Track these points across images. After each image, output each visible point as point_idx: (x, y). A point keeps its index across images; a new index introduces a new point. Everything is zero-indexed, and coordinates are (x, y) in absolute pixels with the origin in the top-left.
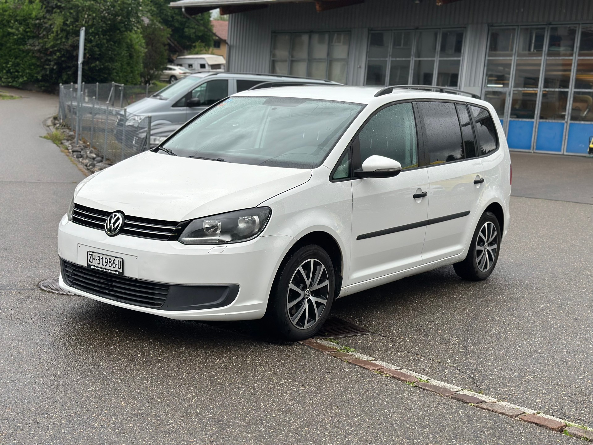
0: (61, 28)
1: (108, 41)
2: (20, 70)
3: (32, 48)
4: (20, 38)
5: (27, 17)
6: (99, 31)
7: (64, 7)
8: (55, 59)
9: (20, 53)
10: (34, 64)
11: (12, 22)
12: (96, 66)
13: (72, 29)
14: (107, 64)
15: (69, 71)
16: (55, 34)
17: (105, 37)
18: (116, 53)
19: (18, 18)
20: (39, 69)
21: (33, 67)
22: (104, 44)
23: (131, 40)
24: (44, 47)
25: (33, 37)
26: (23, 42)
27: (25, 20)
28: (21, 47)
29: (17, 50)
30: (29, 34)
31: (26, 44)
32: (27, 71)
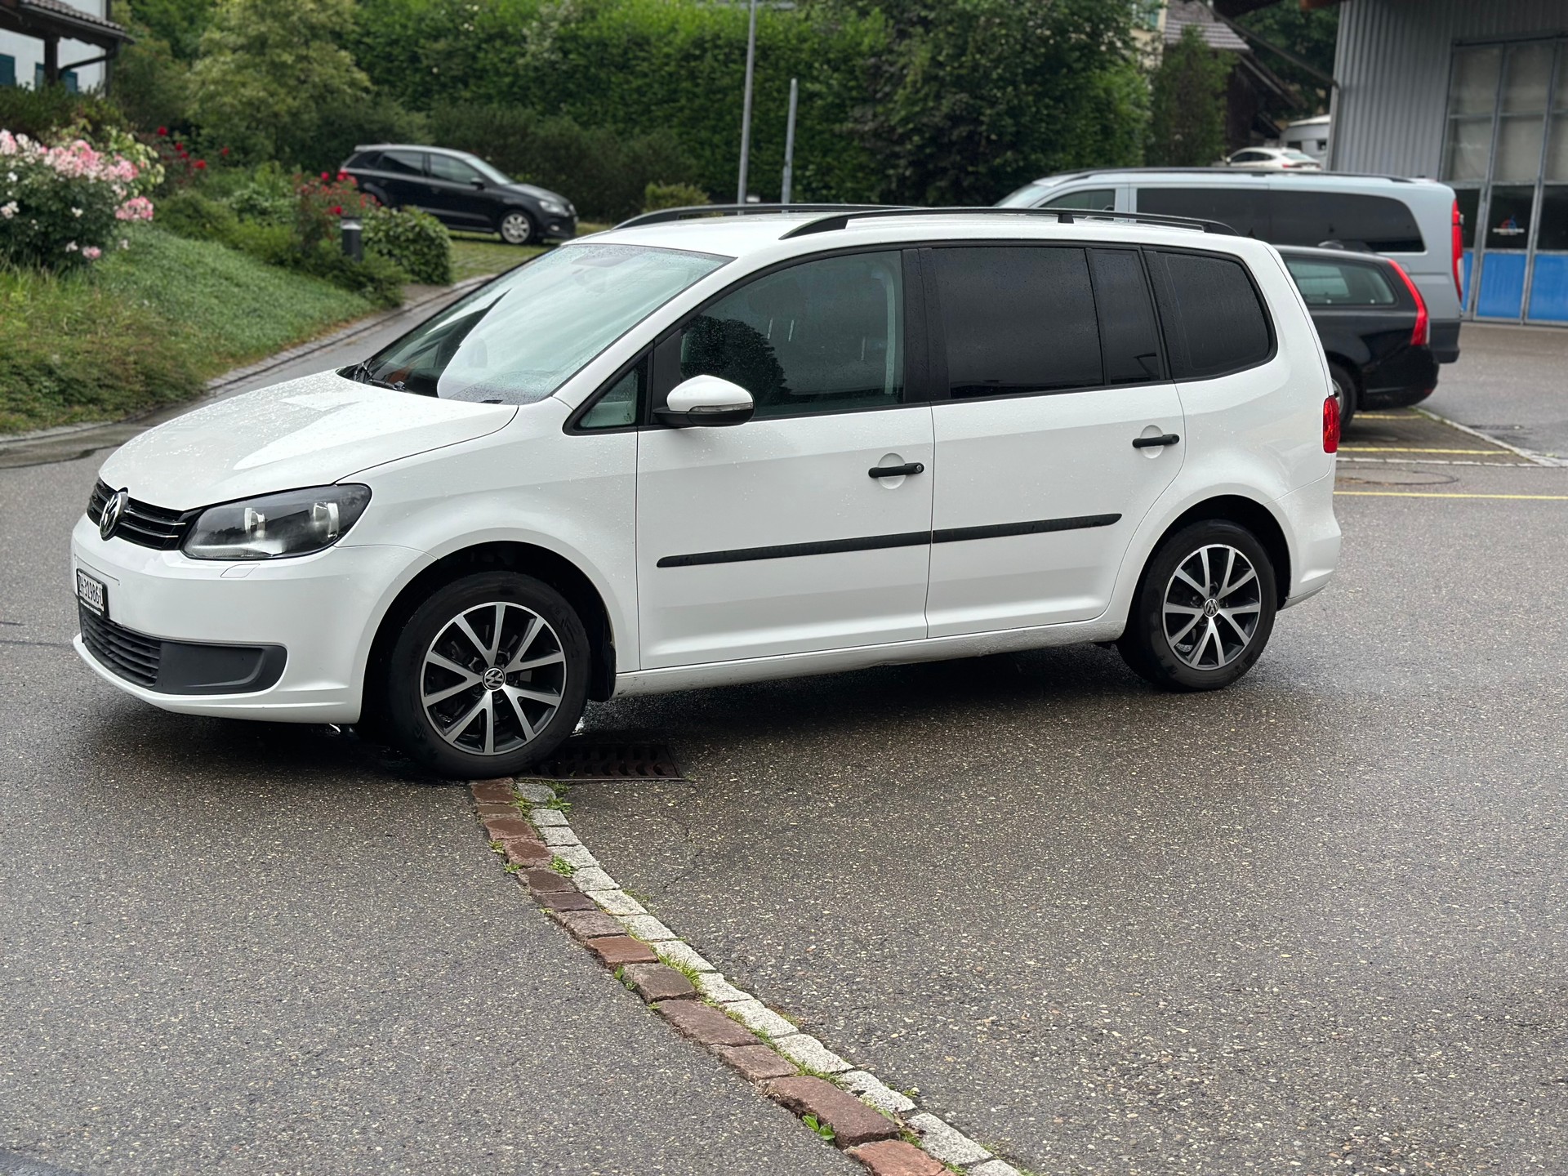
0: (924, 72)
1: (1039, 96)
2: (832, 184)
3: (859, 127)
4: (832, 105)
5: (850, 51)
6: (1017, 75)
7: (935, 18)
8: (910, 152)
9: (835, 140)
10: (861, 167)
11: (817, 65)
12: (1006, 163)
13: (951, 74)
14: (1033, 157)
15: (941, 180)
16: (909, 89)
17: (1030, 89)
18: (1059, 127)
19: (831, 56)
20: (873, 178)
21: (860, 175)
22: (1030, 107)
23: (1107, 91)
24: (886, 125)
25: (864, 101)
26: (842, 115)
27: (847, 59)
28: (837, 127)
29: (827, 136)
30: (854, 93)
31: (846, 119)
32: (849, 185)
